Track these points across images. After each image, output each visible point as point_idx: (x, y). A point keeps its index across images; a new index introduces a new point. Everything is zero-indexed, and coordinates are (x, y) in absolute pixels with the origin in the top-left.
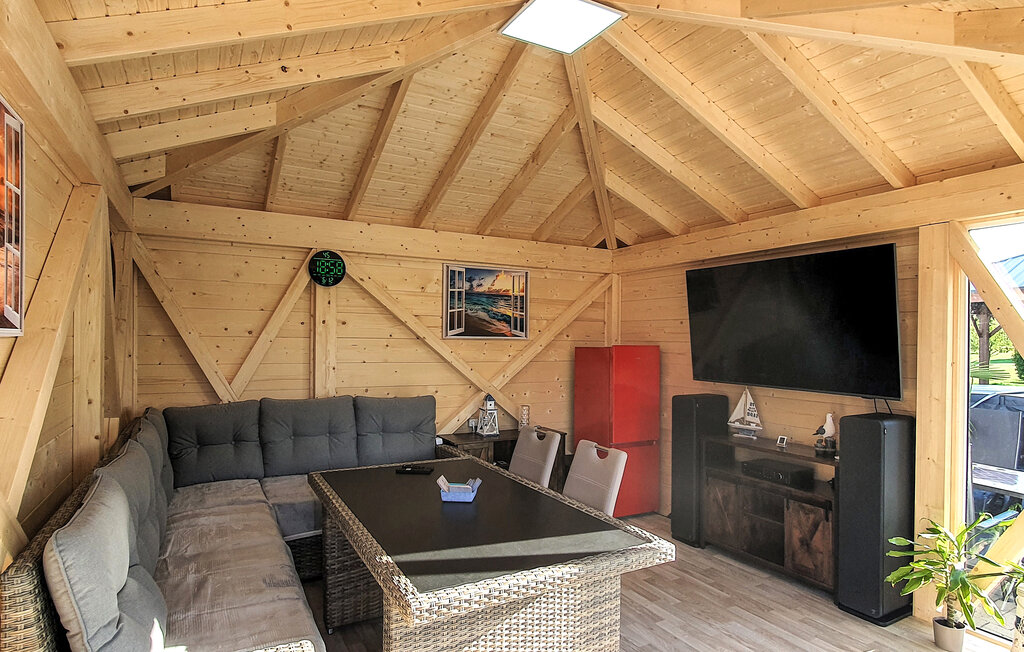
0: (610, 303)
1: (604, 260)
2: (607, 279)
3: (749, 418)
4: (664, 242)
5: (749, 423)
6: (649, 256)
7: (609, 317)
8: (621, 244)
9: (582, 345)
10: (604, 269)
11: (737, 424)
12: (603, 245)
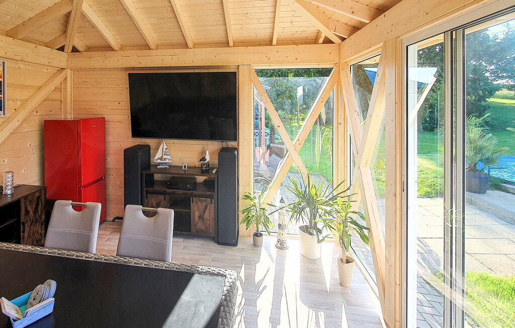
0: (65, 89)
1: (62, 59)
2: (64, 72)
3: (165, 157)
4: (109, 53)
5: (165, 159)
6: (97, 60)
7: (66, 99)
8: (75, 50)
9: (47, 118)
10: (62, 65)
11: (159, 161)
12: (62, 49)
